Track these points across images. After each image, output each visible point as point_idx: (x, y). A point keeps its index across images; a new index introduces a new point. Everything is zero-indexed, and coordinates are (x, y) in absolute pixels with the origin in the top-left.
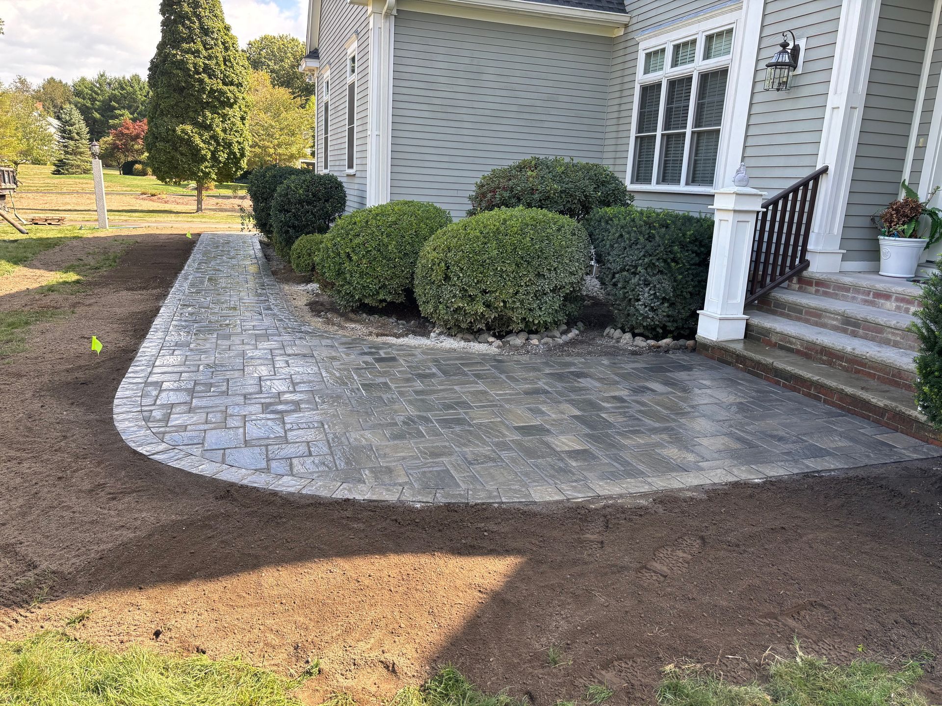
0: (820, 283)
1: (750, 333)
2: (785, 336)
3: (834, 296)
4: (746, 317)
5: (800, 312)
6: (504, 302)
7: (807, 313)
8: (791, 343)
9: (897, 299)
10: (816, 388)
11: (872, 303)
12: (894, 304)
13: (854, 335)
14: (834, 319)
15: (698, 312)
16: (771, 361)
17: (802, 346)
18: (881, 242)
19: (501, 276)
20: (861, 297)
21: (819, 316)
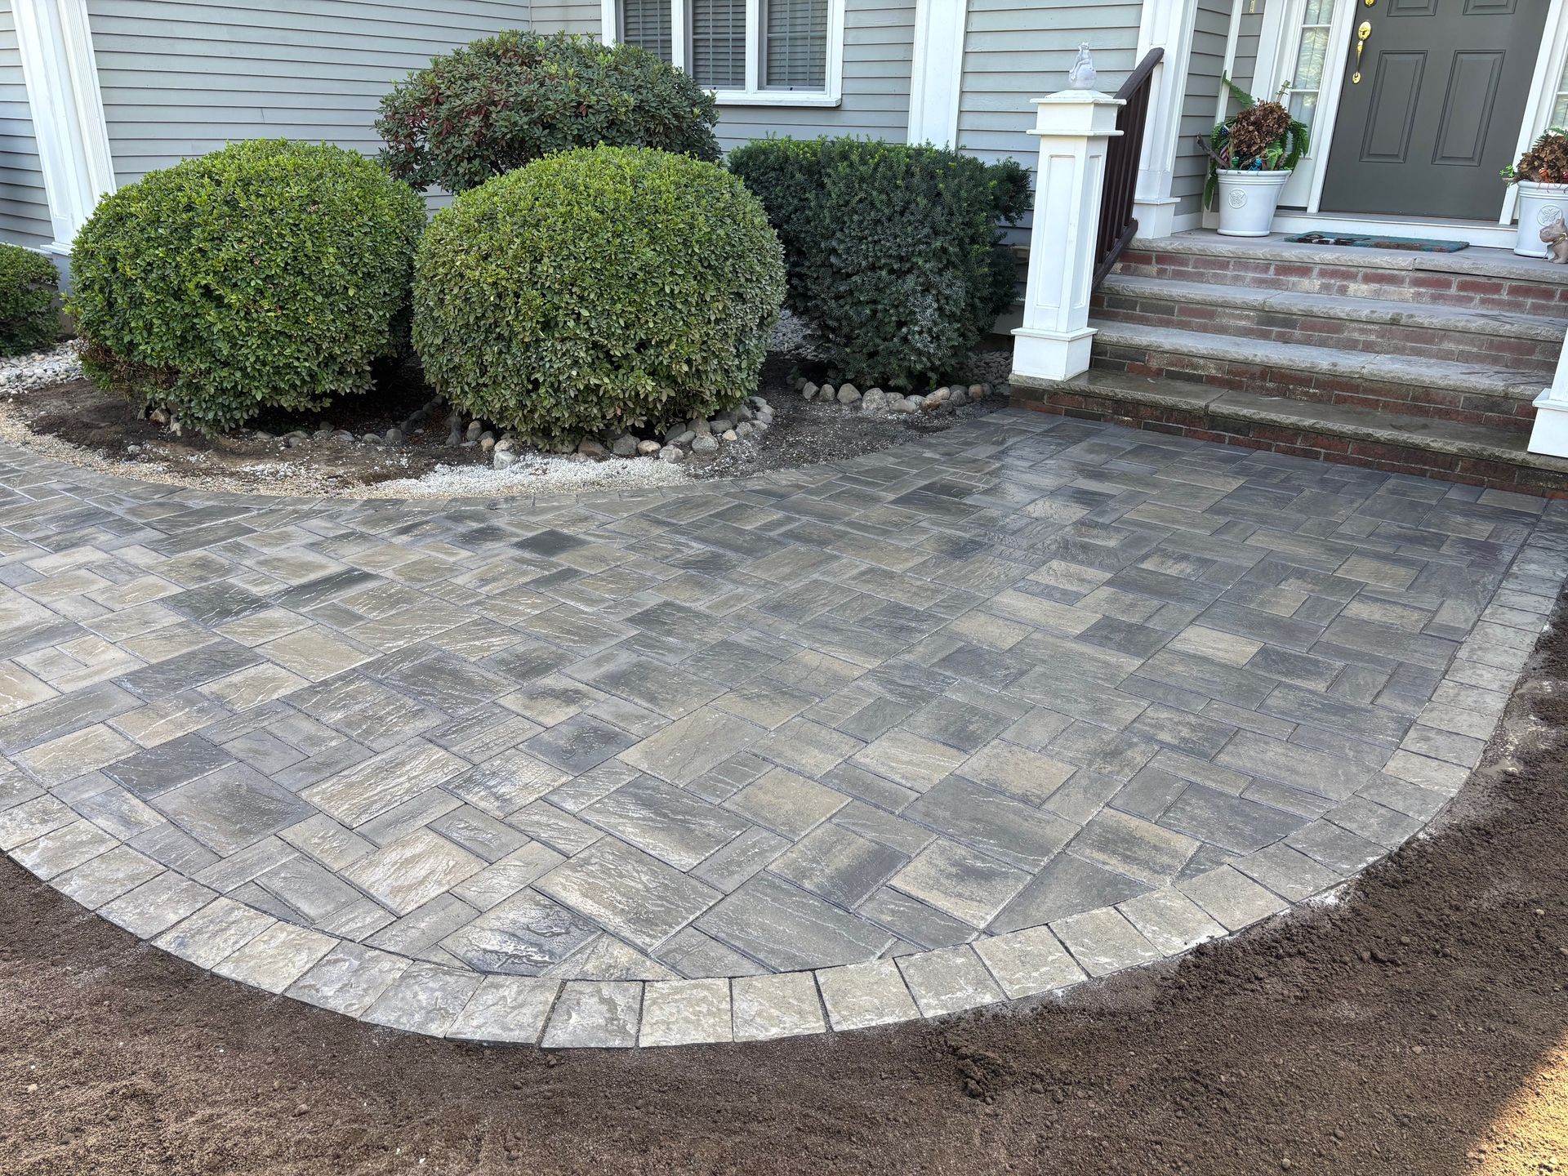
0: (1164, 257)
1: (1102, 358)
2: (1177, 355)
3: (1199, 278)
4: (1093, 330)
5: (1169, 311)
6: (689, 362)
7: (1183, 312)
8: (1195, 367)
9: (1323, 274)
10: (1305, 438)
11: (1274, 284)
12: (1317, 283)
13: (1285, 340)
14: (1240, 317)
15: (1013, 332)
16: (1203, 404)
17: (1219, 369)
18: (1222, 179)
19: (673, 307)
20: (1251, 275)
21: (1211, 315)
